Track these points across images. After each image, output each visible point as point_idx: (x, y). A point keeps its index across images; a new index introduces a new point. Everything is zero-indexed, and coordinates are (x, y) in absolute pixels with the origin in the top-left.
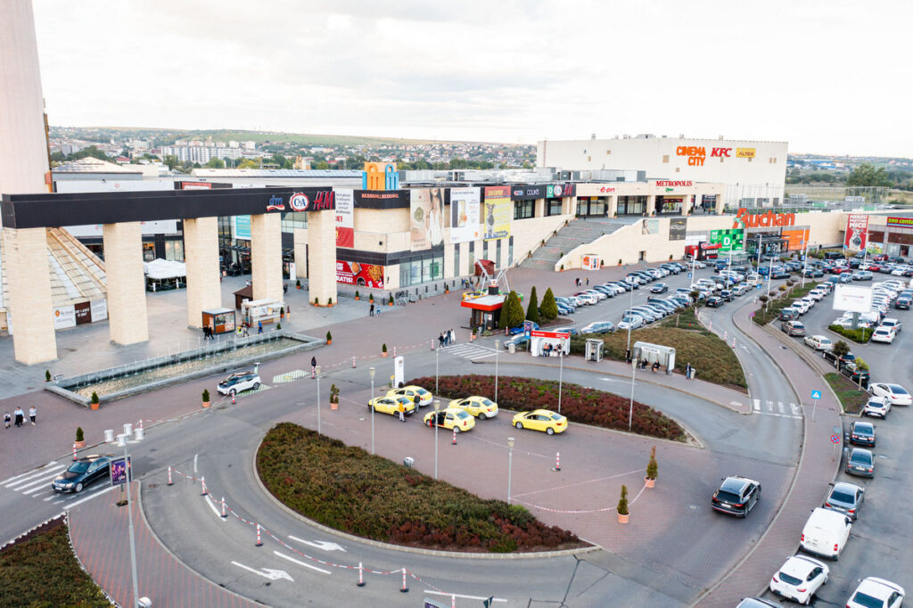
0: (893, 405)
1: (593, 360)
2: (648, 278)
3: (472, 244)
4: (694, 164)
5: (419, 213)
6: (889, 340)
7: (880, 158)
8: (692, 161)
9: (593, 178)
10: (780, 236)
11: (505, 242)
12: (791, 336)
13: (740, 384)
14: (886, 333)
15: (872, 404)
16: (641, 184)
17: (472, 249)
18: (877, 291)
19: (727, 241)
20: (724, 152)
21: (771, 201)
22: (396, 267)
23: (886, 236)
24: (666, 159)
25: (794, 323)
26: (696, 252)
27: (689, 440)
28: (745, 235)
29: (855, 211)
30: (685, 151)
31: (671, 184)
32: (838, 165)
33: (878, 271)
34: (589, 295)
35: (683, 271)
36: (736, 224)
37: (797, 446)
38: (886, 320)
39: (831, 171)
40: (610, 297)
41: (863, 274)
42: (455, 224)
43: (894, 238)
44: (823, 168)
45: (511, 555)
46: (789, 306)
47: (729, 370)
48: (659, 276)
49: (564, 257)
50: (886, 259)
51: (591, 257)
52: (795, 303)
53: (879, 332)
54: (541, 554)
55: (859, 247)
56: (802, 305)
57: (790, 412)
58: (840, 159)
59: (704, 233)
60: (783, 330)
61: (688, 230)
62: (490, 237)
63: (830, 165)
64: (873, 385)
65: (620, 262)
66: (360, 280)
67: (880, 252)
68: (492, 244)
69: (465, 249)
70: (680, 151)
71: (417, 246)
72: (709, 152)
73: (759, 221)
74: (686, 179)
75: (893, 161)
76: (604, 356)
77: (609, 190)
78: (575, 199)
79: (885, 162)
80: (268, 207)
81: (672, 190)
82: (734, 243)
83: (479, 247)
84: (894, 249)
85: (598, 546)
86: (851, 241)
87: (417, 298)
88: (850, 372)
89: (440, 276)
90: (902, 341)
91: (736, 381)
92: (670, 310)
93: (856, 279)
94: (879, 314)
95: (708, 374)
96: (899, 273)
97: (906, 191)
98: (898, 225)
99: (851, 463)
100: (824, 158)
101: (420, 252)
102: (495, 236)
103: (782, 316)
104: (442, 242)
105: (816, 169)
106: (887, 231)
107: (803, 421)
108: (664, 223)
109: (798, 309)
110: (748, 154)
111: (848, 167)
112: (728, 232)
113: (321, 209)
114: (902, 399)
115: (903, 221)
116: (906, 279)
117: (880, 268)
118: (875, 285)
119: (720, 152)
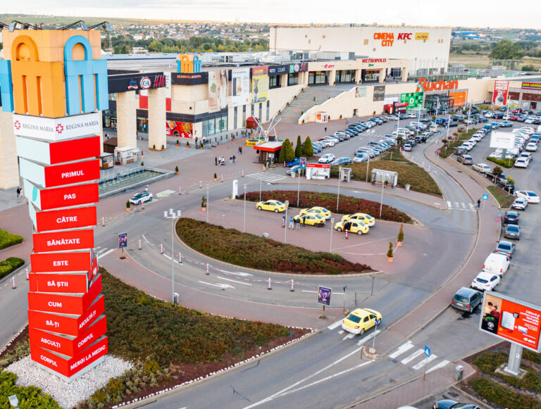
0: (529, 203)
1: (345, 181)
2: (363, 128)
3: (244, 106)
4: (386, 45)
5: (214, 86)
6: (525, 166)
7: (513, 30)
8: (384, 43)
9: (318, 57)
10: (448, 97)
11: (264, 105)
12: (464, 164)
13: (438, 193)
14: (523, 162)
15: (517, 202)
16: (352, 62)
17: (244, 111)
18: (517, 135)
19: (412, 101)
20: (407, 36)
21: (439, 70)
22: (200, 124)
23: (521, 95)
24: (366, 42)
25: (465, 156)
26: (391, 109)
27: (415, 223)
28: (424, 96)
29: (499, 78)
30: (380, 36)
31: (372, 61)
32: (481, 35)
33: (515, 120)
34: (328, 140)
35: (384, 122)
36: (418, 89)
37: (476, 225)
38: (523, 153)
39: (476, 41)
40: (341, 141)
41: (506, 122)
42: (235, 94)
43: (526, 97)
44: (470, 38)
45: (339, 276)
46: (460, 145)
47: (430, 185)
48: (370, 126)
49: (304, 114)
50: (521, 111)
51: (322, 114)
52: (465, 143)
53: (519, 161)
54: (354, 275)
55: (502, 103)
56: (469, 144)
57: (469, 208)
58: (482, 31)
59: (397, 95)
60: (458, 161)
61: (386, 94)
62: (255, 102)
63: (475, 35)
64: (517, 192)
65: (341, 117)
66: (176, 132)
67: (516, 106)
68: (257, 106)
69: (240, 110)
70: (376, 36)
71: (212, 109)
72: (396, 36)
73: (434, 87)
74: (382, 57)
75: (523, 32)
76: (352, 178)
77: (330, 66)
78: (307, 73)
79: (517, 33)
80: (129, 87)
81: (373, 65)
82: (417, 102)
83: (248, 109)
84: (526, 104)
85: (381, 272)
86: (496, 99)
87: (216, 144)
88: (503, 185)
89: (225, 129)
90: (533, 166)
91: (435, 191)
92: (383, 149)
93: (502, 127)
94: (518, 150)
95: (418, 187)
96: (530, 122)
97: (533, 58)
98: (530, 88)
99: (507, 232)
100: (470, 30)
101: (214, 113)
102: (259, 101)
103: (457, 152)
104: (227, 106)
105: (464, 39)
106: (522, 92)
107: (478, 212)
108: (370, 89)
109: (467, 147)
110: (423, 37)
111: (489, 37)
112: (412, 94)
113: (158, 87)
114: (535, 199)
115: (533, 85)
116: (535, 126)
117: (517, 118)
118: (515, 130)
119: (404, 36)
